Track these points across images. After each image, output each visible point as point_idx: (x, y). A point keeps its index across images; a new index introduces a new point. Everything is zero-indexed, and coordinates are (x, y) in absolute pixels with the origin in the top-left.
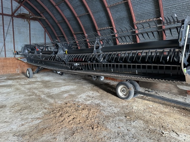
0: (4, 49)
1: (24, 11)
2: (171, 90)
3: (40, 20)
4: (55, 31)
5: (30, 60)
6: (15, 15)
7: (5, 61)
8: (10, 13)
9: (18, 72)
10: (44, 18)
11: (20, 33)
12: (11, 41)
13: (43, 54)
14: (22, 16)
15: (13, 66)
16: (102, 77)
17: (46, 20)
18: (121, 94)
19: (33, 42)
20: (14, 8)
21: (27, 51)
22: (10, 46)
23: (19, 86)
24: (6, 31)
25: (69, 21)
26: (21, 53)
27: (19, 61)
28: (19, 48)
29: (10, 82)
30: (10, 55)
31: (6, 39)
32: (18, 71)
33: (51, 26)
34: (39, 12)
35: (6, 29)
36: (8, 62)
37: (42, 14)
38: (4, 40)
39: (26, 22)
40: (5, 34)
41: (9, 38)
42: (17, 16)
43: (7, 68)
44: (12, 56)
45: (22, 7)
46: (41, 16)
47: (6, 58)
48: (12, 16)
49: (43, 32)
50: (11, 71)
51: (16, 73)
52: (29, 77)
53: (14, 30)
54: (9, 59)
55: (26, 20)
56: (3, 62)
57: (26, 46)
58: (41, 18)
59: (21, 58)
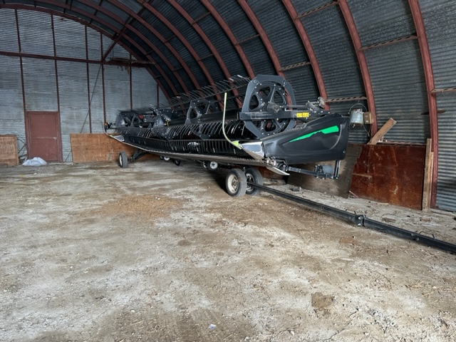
0: (88, 120)
1: (122, 52)
2: (329, 189)
3: (149, 67)
4: (174, 85)
5: (129, 137)
6: (107, 60)
7: (90, 139)
8: (100, 59)
9: (111, 160)
10: (154, 63)
11: (114, 91)
12: (100, 106)
13: (144, 127)
14: (118, 62)
15: (101, 149)
16: (215, 163)
17: (157, 66)
18: (231, 188)
19: (137, 106)
20: (105, 49)
21: (123, 123)
22: (98, 114)
23: (99, 177)
24: (91, 89)
25: (190, 67)
26: (114, 127)
27: (112, 140)
28: (112, 117)
29: (90, 172)
30: (97, 129)
31: (93, 103)
32: (110, 157)
33: (165, 76)
34: (145, 53)
35: (92, 84)
36: (94, 140)
37: (149, 57)
38: (89, 104)
39: (125, 72)
40: (91, 94)
41: (97, 101)
42: (110, 62)
43: (92, 152)
44: (101, 131)
45: (117, 45)
46: (147, 60)
47: (91, 135)
48: (102, 62)
49: (154, 88)
50: (98, 157)
51: (107, 160)
52: (121, 167)
53: (105, 86)
54: (96, 136)
55: (124, 67)
56: (87, 141)
57: (123, 114)
58: (147, 63)
59: (115, 135)
